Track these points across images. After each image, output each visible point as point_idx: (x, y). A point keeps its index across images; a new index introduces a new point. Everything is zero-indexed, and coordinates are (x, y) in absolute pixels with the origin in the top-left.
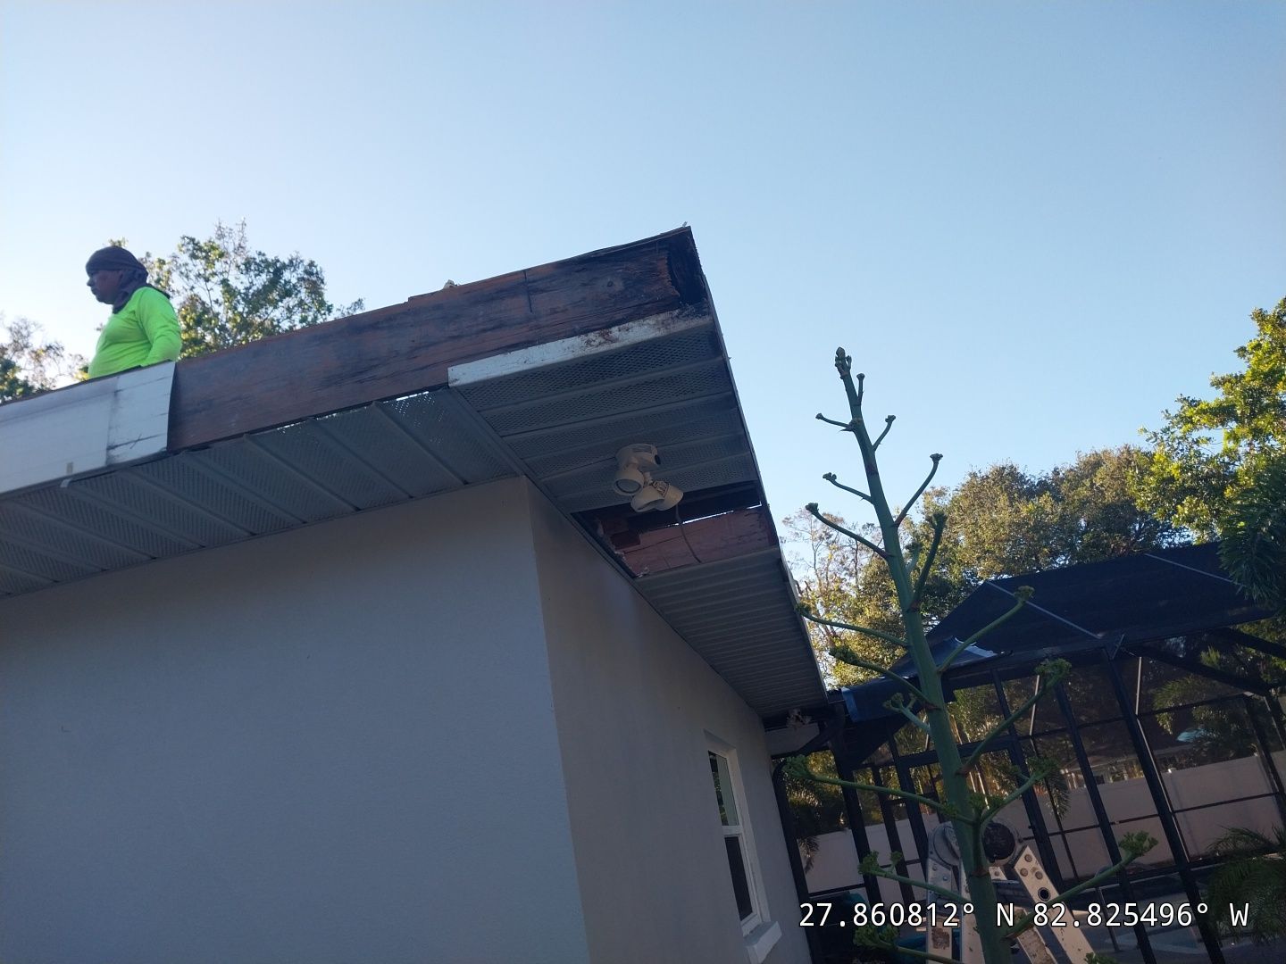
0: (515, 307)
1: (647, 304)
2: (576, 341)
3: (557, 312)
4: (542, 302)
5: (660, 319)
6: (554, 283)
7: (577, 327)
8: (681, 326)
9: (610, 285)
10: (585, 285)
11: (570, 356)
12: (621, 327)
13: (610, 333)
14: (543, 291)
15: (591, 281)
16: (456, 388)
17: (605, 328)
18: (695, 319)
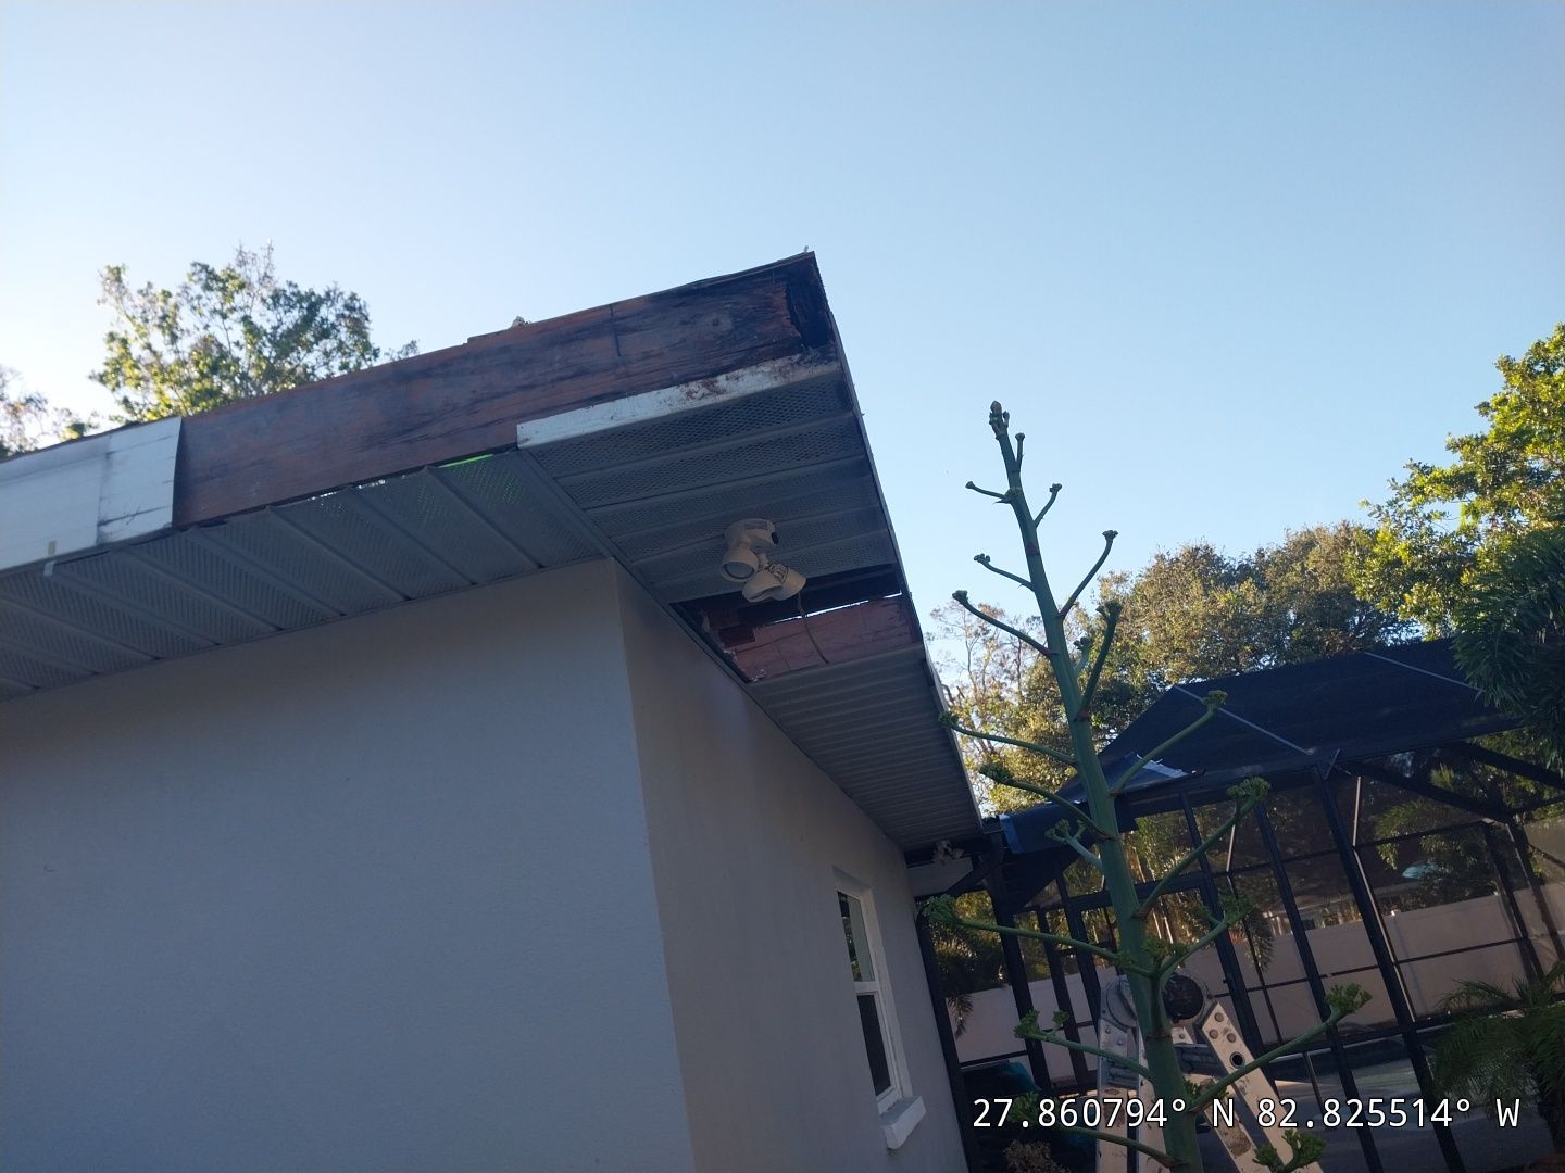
0: (600, 350)
2: (674, 392)
4: (633, 344)
5: (776, 365)
6: (647, 320)
8: (802, 374)
9: (716, 323)
10: (685, 323)
11: (666, 411)
12: (729, 375)
13: (716, 382)
14: (634, 330)
15: (692, 318)
16: (527, 449)
17: (709, 376)
18: (819, 366)
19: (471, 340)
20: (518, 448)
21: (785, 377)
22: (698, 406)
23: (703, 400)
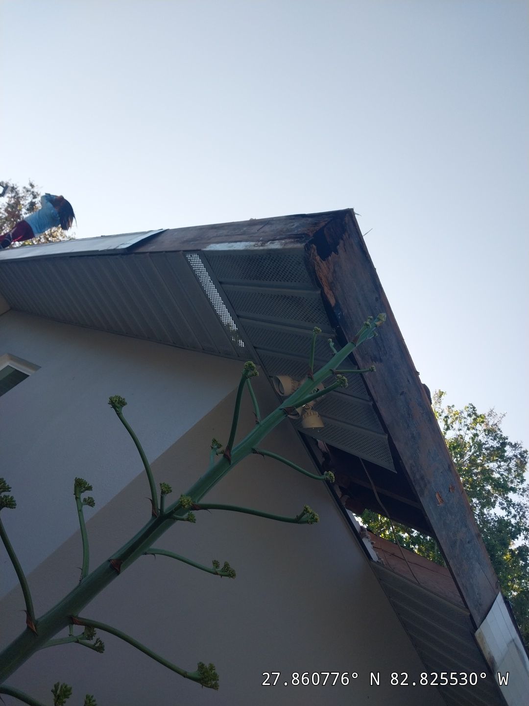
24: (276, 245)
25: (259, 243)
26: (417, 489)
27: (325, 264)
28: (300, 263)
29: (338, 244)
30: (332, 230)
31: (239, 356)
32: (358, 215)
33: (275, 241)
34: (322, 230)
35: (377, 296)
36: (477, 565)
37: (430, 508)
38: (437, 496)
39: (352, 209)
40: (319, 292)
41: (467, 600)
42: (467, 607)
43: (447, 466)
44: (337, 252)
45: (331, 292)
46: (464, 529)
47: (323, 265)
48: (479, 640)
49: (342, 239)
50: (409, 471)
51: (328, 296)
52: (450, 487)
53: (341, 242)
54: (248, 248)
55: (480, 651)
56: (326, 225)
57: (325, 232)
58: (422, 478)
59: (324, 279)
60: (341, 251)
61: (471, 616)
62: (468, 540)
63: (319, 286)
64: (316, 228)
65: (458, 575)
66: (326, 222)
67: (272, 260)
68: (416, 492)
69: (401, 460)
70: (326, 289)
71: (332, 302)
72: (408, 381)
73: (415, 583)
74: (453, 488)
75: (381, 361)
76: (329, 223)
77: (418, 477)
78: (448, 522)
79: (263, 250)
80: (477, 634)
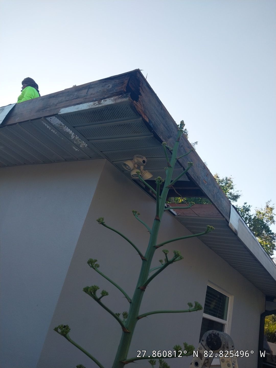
0: (84, 92)
1: (114, 93)
2: (92, 103)
3: (92, 94)
4: (91, 91)
5: (115, 98)
6: (96, 86)
7: (94, 99)
8: (119, 101)
9: (109, 86)
10: (103, 86)
11: (88, 108)
12: (105, 100)
13: (101, 101)
14: (92, 88)
15: (105, 85)
16: (60, 115)
17: (101, 100)
18: (124, 99)
19: (65, 89)
20: (58, 115)
21: (115, 101)
22: (95, 107)
23: (96, 106)
24: (109, 102)
25: (96, 102)
26: (198, 183)
27: (138, 103)
28: (128, 108)
29: (139, 90)
30: (133, 83)
31: (91, 158)
32: (142, 70)
33: (106, 99)
34: (128, 84)
35: (161, 107)
36: (222, 199)
37: (203, 187)
38: (204, 181)
39: (139, 69)
40: (141, 119)
41: (223, 214)
42: (224, 217)
43: (203, 167)
44: (141, 94)
45: (145, 116)
46: (215, 188)
47: (138, 104)
48: (230, 226)
49: (140, 87)
50: (193, 178)
51: (145, 118)
52: (206, 174)
53: (140, 88)
54: (91, 107)
55: (231, 230)
56: (129, 81)
57: (130, 85)
58: (198, 177)
59: (140, 111)
60: (142, 93)
61: (226, 219)
62: (217, 192)
63: (141, 116)
64: (124, 85)
65: (218, 207)
66: (128, 80)
67: (109, 110)
68: (197, 184)
69: (189, 174)
70: (143, 116)
71: (147, 120)
72: (182, 139)
73: (197, 217)
74: (207, 174)
75: (171, 137)
76: (129, 80)
77: (196, 178)
78: (210, 189)
79: (102, 106)
80: (229, 224)
